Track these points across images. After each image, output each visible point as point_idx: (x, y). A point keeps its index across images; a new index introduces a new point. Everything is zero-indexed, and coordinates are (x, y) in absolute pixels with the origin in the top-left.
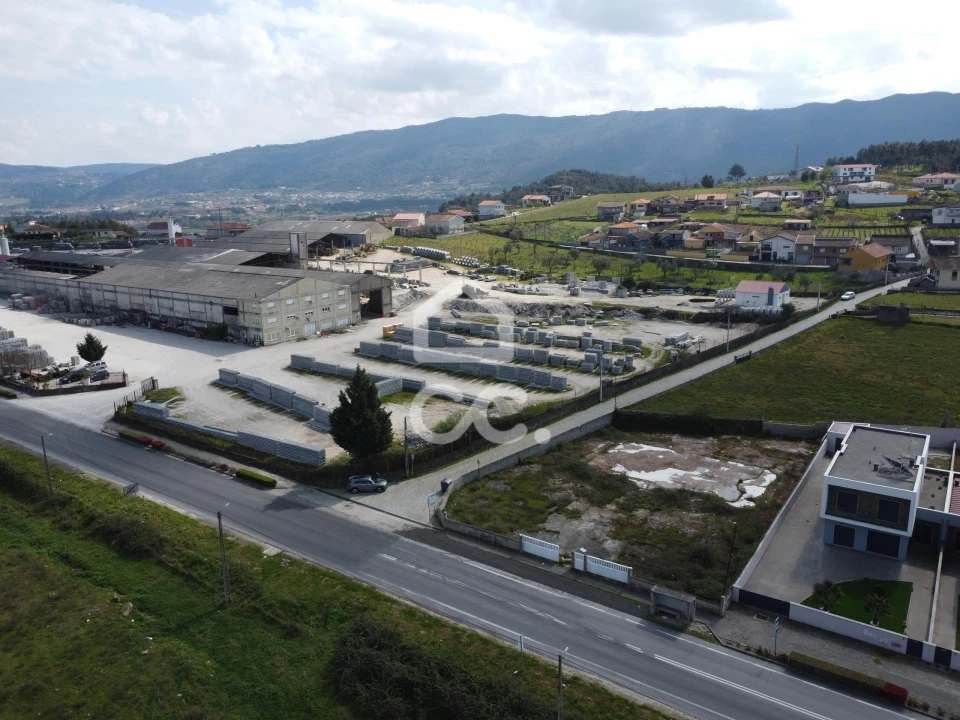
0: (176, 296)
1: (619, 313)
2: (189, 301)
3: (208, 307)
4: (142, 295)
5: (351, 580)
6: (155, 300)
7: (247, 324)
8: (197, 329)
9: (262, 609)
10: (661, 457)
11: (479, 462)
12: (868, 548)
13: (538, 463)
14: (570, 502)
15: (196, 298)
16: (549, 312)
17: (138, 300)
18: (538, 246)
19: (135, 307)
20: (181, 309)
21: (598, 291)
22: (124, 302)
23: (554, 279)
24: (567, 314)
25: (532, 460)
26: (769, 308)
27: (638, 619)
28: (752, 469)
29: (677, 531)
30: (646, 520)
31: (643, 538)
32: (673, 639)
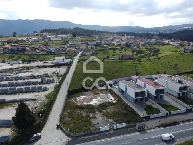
1: (32, 68)
10: (88, 98)
14: (89, 115)
21: (18, 63)
25: (65, 109)
26: (63, 62)
27: (138, 132)
28: (105, 94)
29: (115, 112)
30: (107, 112)
31: (112, 116)
32: (147, 132)
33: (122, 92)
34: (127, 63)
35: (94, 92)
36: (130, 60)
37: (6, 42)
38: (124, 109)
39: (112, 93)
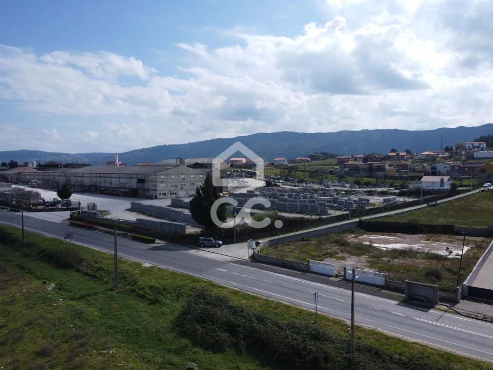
0: (114, 176)
1: (354, 193)
2: (120, 178)
3: (130, 180)
4: (96, 177)
5: (196, 277)
6: (102, 179)
7: (149, 188)
8: (123, 193)
9: (137, 290)
10: (392, 240)
13: (315, 240)
14: (338, 254)
15: (124, 176)
16: (314, 192)
17: (94, 180)
19: (92, 184)
20: (115, 182)
21: (340, 186)
22: (87, 181)
24: (325, 193)
25: (311, 239)
26: (442, 188)
27: (396, 301)
30: (389, 261)
35: (431, 238)
37: (362, 159)
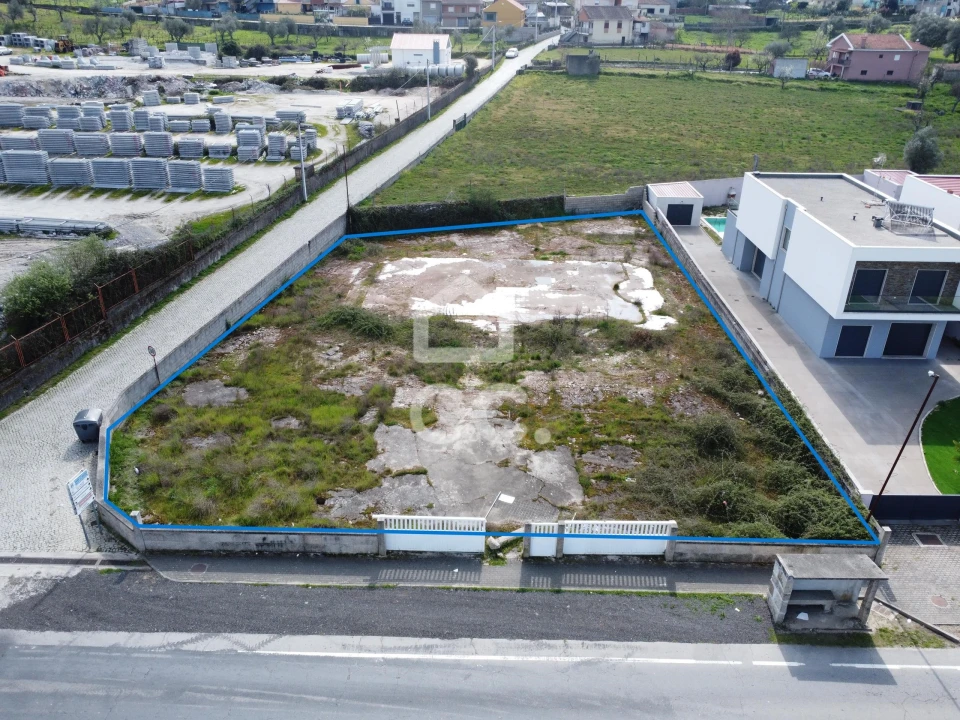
1: (241, 85)
10: (466, 272)
11: (152, 352)
12: (886, 353)
13: (267, 324)
16: (129, 89)
18: (66, 15)
21: (190, 61)
23: (113, 49)
24: (162, 88)
25: (251, 323)
27: (774, 648)
28: (608, 265)
29: (624, 401)
30: (553, 391)
31: (583, 431)
32: (885, 678)
33: (753, 263)
34: (863, 100)
35: (537, 242)
36: (890, 90)
38: (711, 393)
39: (664, 266)
